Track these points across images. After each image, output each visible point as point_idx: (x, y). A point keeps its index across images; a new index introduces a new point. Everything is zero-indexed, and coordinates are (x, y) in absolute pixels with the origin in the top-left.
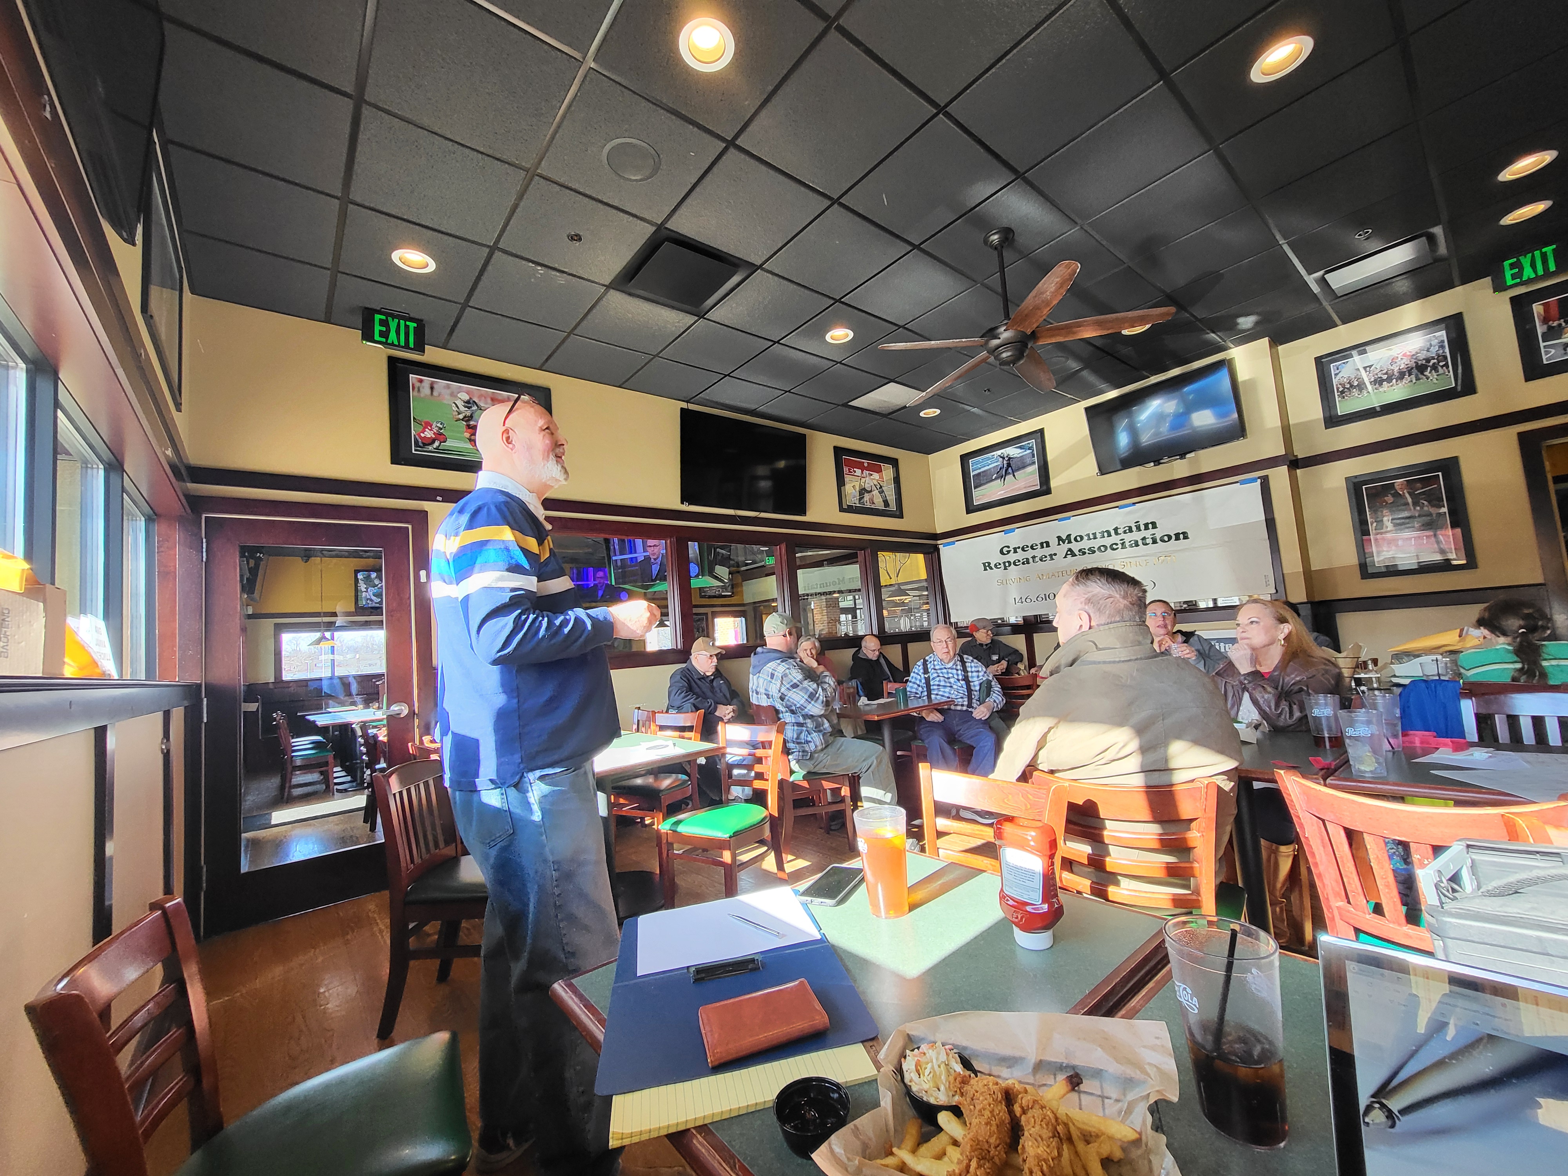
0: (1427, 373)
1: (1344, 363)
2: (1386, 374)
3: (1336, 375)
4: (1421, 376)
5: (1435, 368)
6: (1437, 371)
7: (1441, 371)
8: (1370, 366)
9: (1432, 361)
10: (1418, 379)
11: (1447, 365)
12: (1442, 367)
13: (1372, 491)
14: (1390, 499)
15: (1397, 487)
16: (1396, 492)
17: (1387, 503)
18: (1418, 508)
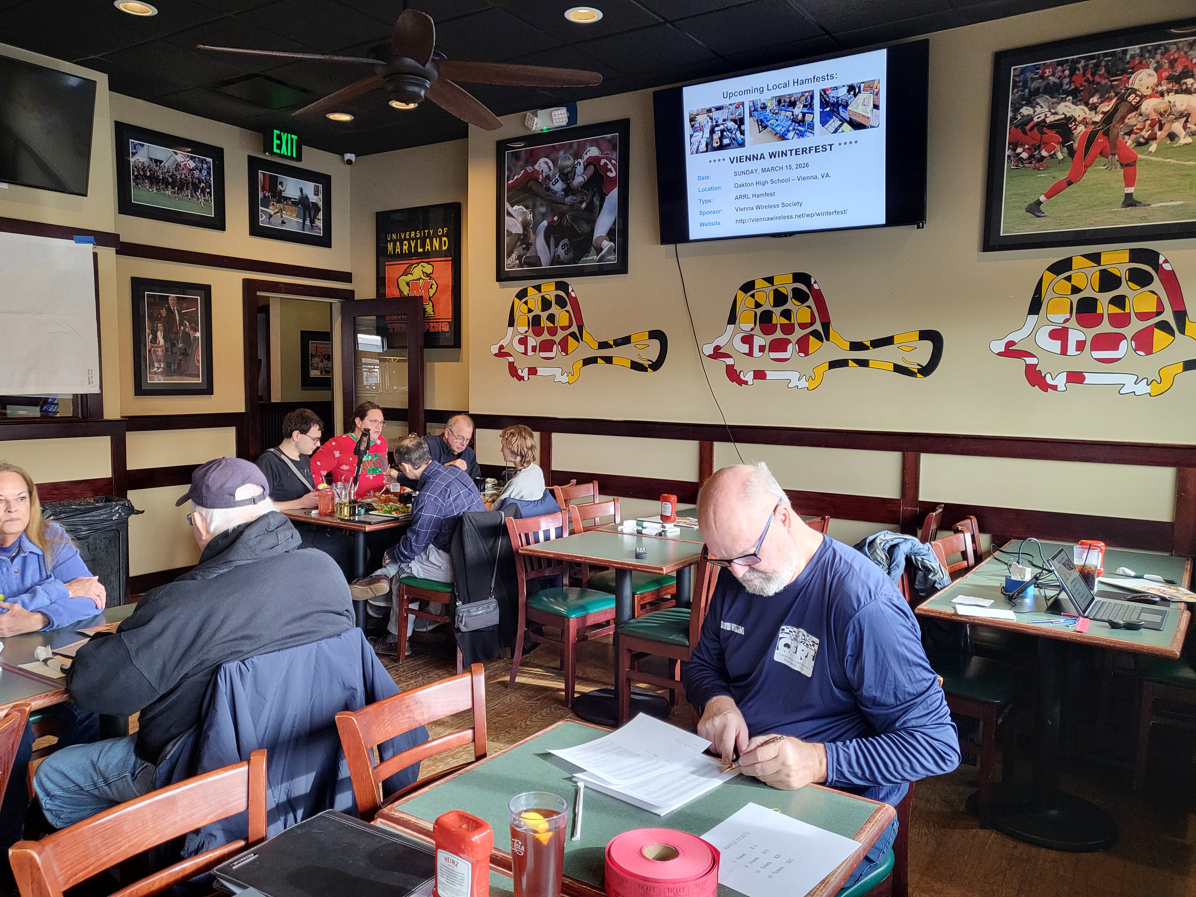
0: (198, 194)
1: (140, 144)
2: (171, 177)
3: (134, 154)
4: (195, 195)
5: (203, 191)
6: (204, 196)
7: (207, 197)
8: (161, 162)
9: (203, 185)
10: (192, 196)
11: (210, 193)
12: (208, 193)
13: (152, 300)
14: (164, 312)
15: (170, 301)
16: (169, 307)
17: (161, 316)
18: (182, 328)
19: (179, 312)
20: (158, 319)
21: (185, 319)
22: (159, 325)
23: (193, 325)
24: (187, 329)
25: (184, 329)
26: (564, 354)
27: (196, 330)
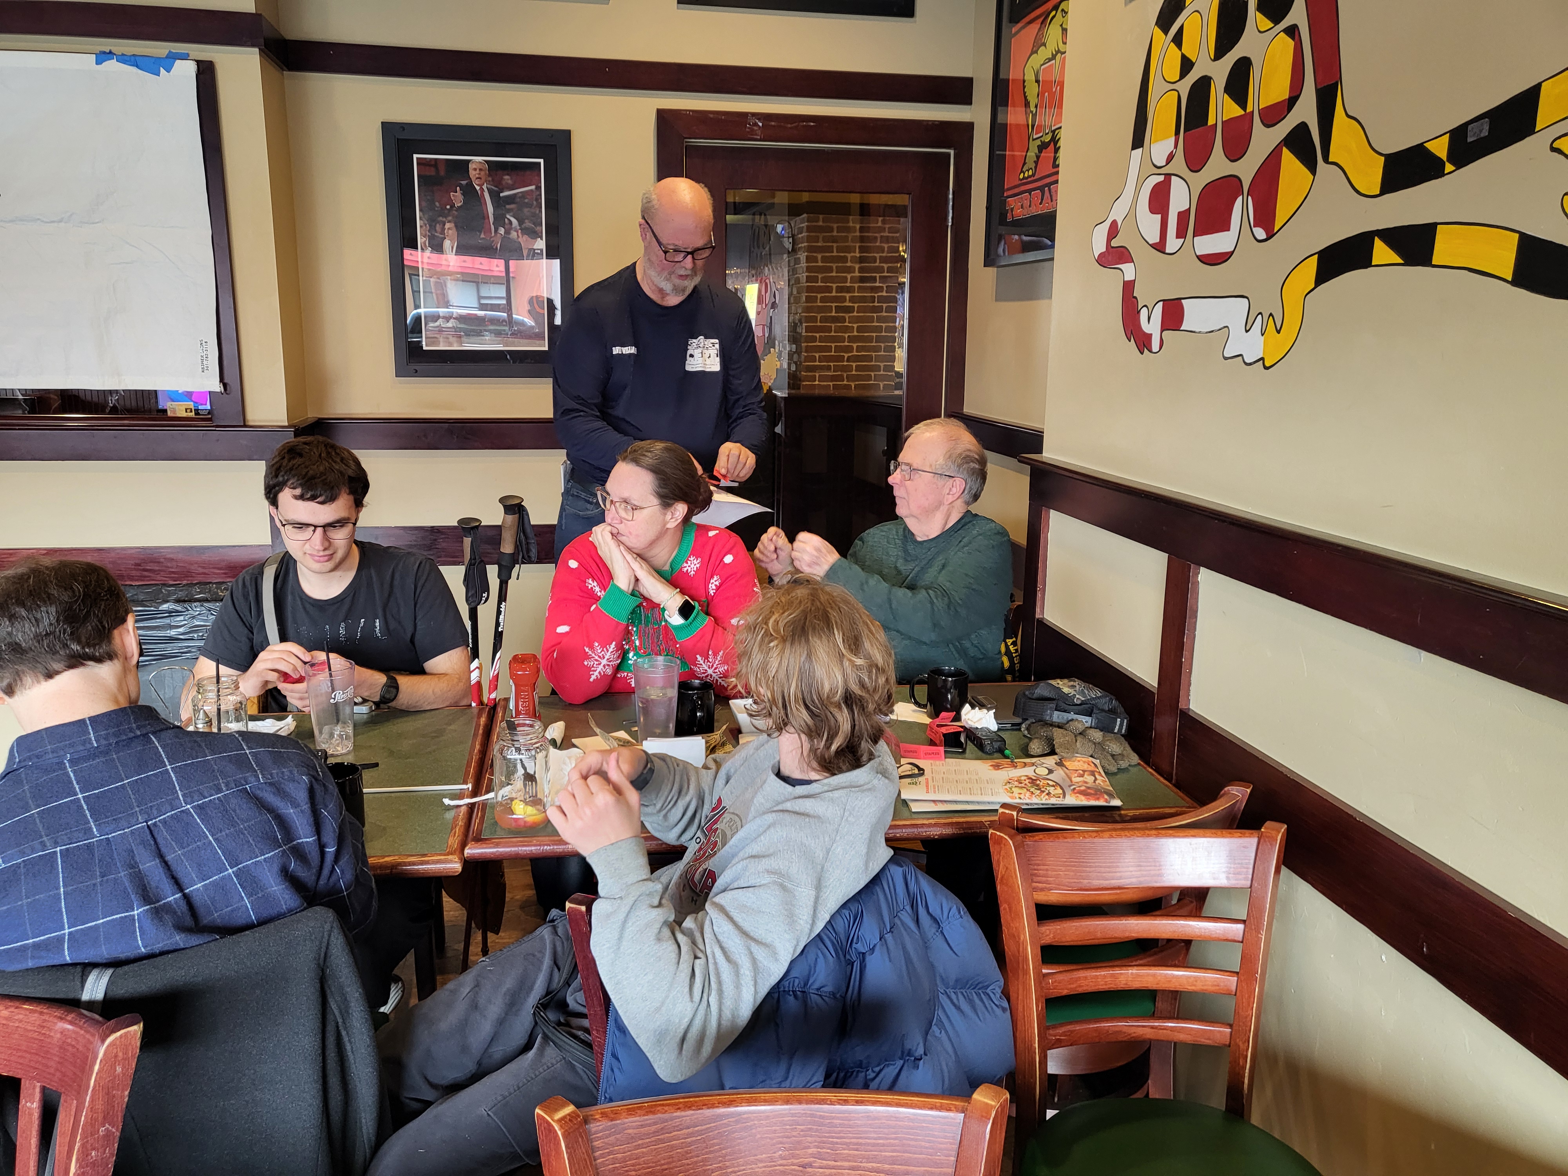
13: (432, 172)
14: (458, 198)
15: (473, 174)
16: (470, 185)
17: (453, 206)
18: (502, 231)
19: (494, 195)
20: (443, 213)
21: (509, 211)
22: (447, 225)
23: (528, 224)
24: (514, 235)
25: (507, 232)
26: (1260, 233)
27: (536, 235)
